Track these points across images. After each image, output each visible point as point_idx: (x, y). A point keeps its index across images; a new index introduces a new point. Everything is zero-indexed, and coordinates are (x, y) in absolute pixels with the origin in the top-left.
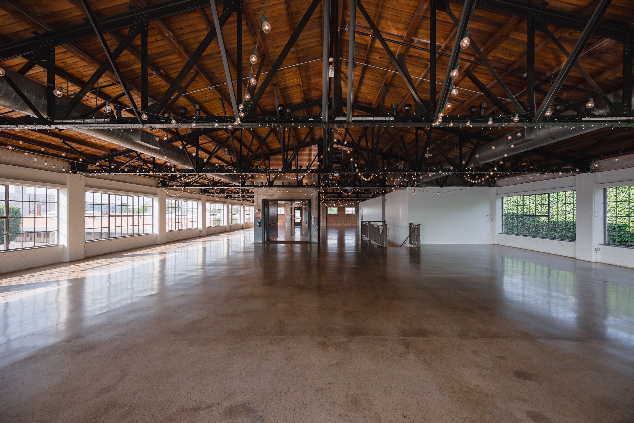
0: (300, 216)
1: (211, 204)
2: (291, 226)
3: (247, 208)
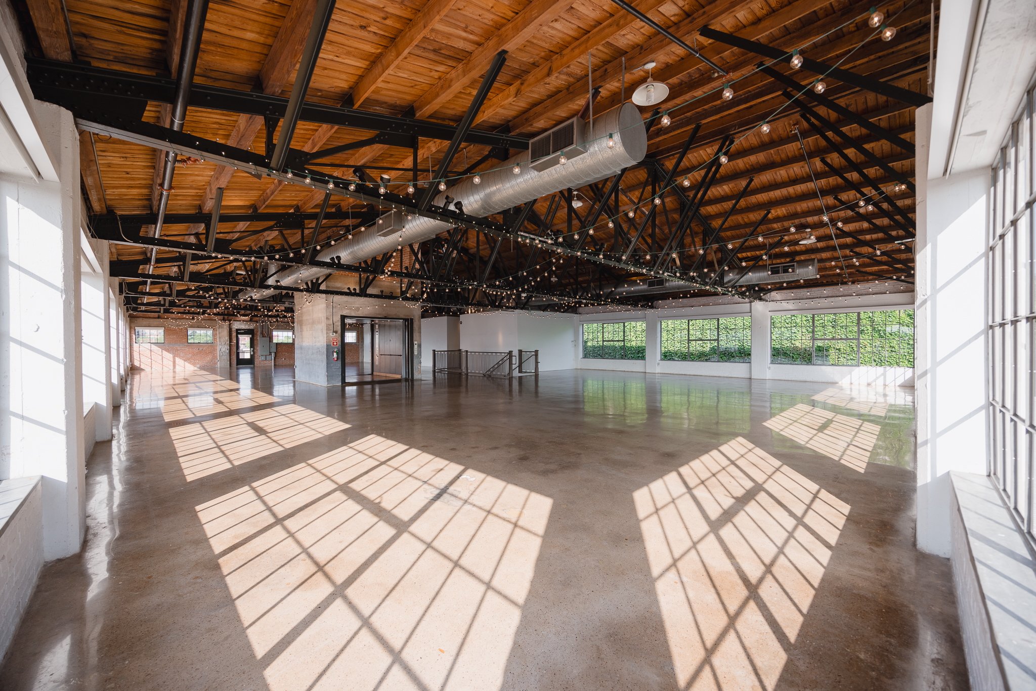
0: (251, 347)
2: (230, 366)
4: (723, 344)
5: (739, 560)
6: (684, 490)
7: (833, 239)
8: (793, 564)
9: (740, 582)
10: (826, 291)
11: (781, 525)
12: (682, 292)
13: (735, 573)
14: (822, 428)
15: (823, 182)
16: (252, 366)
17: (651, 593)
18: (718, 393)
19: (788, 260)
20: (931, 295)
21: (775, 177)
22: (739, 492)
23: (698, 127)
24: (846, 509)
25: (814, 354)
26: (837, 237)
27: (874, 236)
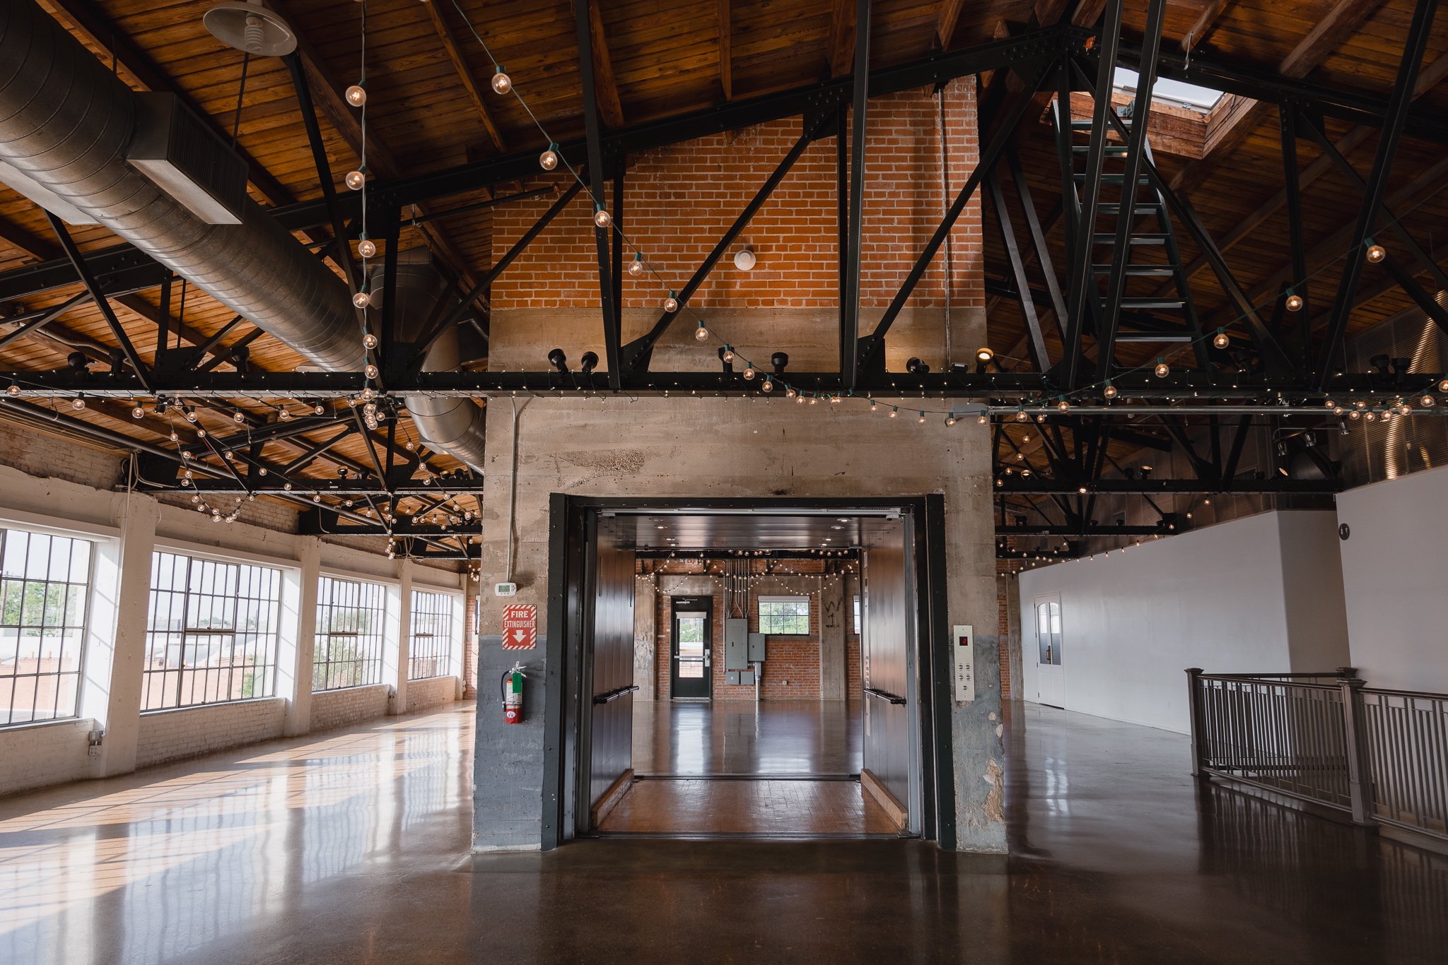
0: (706, 646)
1: (197, 565)
2: (657, 697)
3: (423, 601)
16: (706, 699)
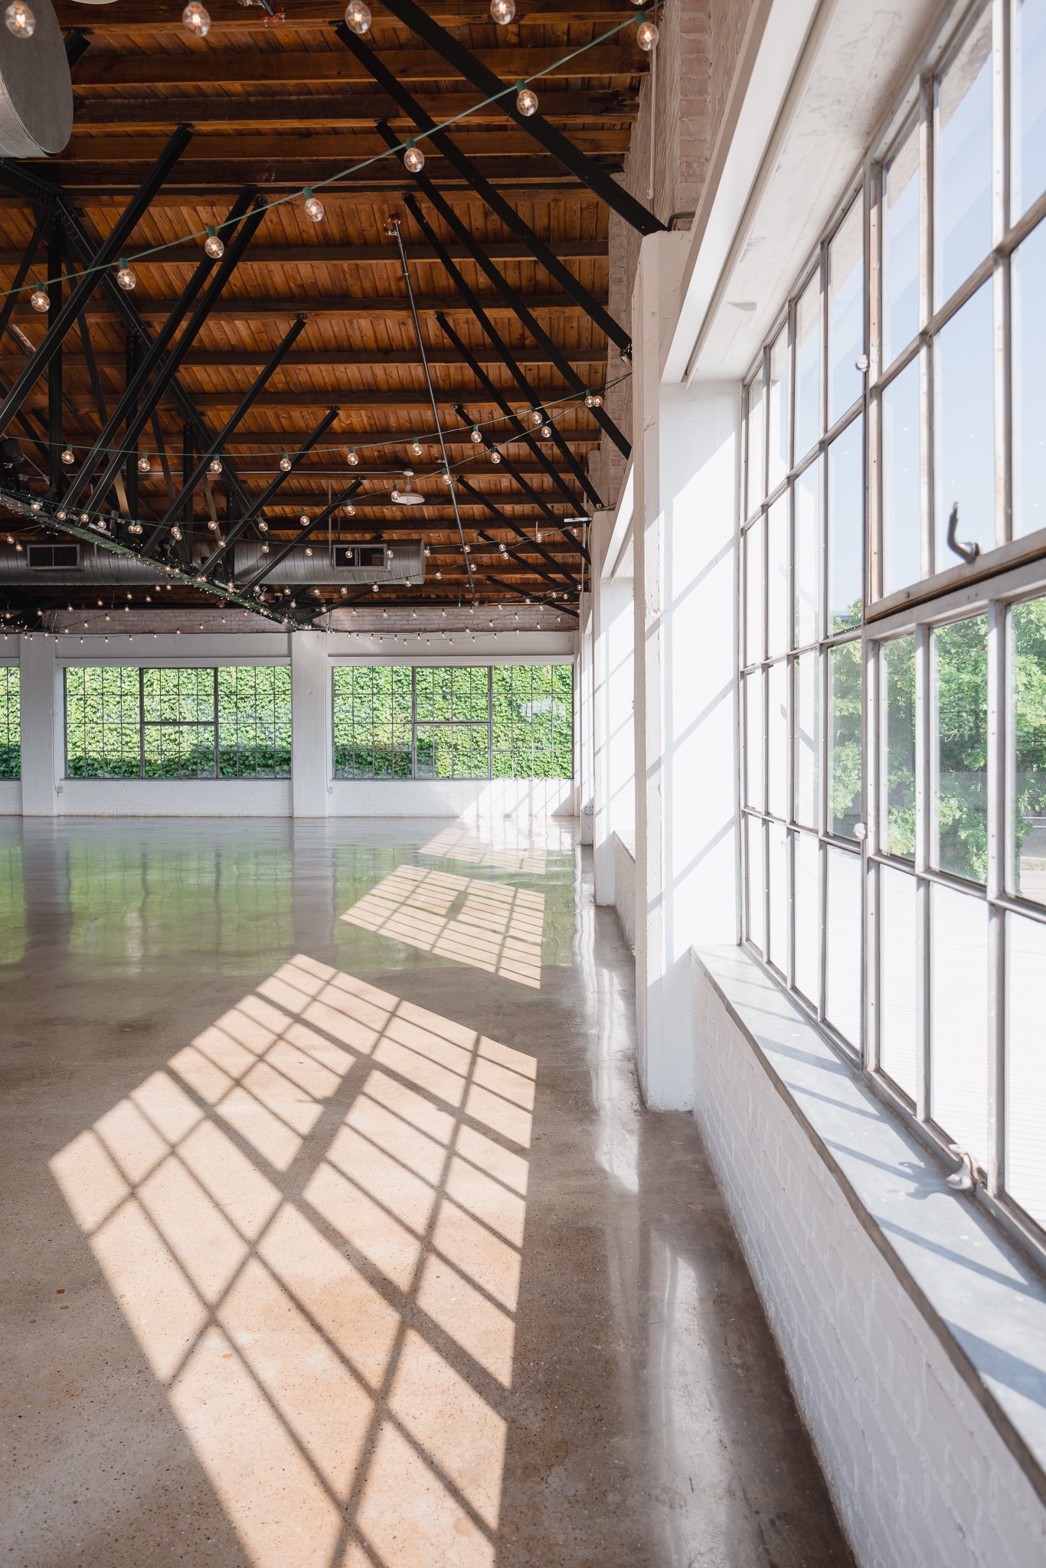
4: (228, 740)
5: (358, 1242)
6: (194, 1112)
7: (452, 503)
8: (465, 1211)
9: (371, 1292)
10: (440, 616)
11: (425, 1134)
12: (133, 589)
13: (356, 1276)
14: (455, 909)
15: (438, 369)
17: (165, 1415)
18: (218, 855)
19: (368, 536)
20: (666, 611)
21: (350, 331)
22: (326, 1085)
23: (183, 138)
24: (529, 1065)
25: (415, 757)
26: (462, 499)
27: (518, 509)
